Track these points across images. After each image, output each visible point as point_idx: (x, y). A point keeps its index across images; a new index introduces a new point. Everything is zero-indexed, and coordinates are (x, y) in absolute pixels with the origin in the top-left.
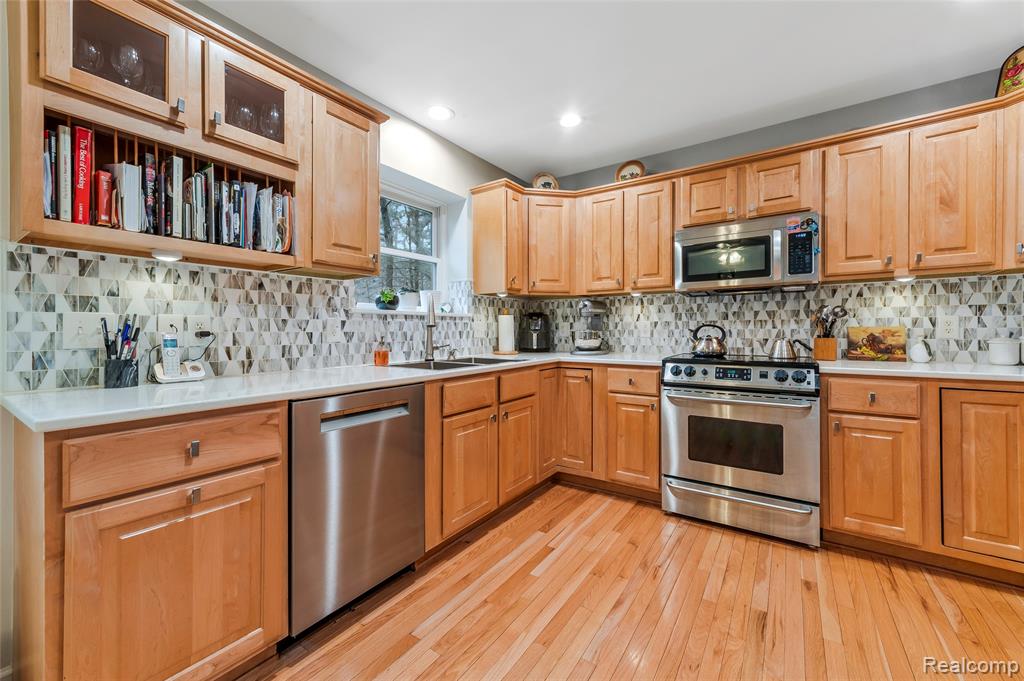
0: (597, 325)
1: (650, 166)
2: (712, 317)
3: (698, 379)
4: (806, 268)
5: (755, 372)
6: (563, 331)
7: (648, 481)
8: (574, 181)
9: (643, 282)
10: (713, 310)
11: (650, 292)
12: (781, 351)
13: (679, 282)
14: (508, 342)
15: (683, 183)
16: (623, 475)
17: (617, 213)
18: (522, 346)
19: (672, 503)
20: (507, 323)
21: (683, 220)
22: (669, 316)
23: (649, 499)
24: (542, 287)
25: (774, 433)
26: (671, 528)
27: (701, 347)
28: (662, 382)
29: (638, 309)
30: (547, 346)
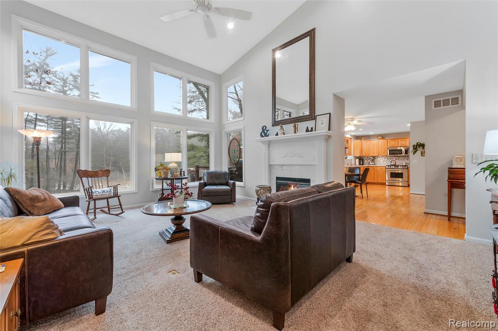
0: (373, 161)
1: (383, 137)
2: (394, 159)
3: (392, 167)
4: (407, 154)
5: (399, 167)
6: (366, 162)
7: (384, 182)
8: (368, 137)
9: (382, 154)
10: (394, 158)
11: (383, 156)
12: (404, 164)
13: (388, 154)
14: (357, 163)
15: (389, 140)
16: (380, 181)
17: (378, 144)
18: (360, 164)
19: (387, 184)
20: (357, 160)
21: (389, 146)
22: (386, 159)
23: (384, 184)
24: (364, 155)
25: (402, 174)
26: (387, 187)
27: (392, 164)
28: (386, 168)
29: (380, 158)
30: (363, 164)
